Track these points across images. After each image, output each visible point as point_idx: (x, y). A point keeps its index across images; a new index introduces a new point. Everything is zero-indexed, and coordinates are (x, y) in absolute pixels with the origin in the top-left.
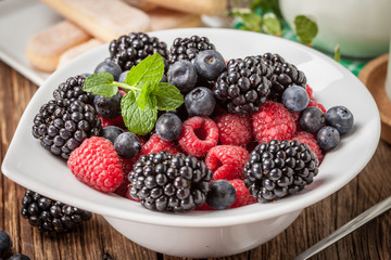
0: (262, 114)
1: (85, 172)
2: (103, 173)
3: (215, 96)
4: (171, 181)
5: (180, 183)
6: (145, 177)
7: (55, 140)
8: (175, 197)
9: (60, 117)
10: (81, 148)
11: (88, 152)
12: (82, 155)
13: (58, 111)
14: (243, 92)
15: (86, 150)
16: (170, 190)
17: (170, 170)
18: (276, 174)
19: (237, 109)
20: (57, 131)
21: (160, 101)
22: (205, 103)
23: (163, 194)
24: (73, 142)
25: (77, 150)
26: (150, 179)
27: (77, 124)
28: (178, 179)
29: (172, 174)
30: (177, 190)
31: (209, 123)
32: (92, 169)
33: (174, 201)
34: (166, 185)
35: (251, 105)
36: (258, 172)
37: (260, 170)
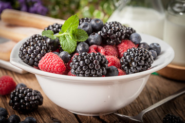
0: (123, 44)
1: (48, 66)
2: (57, 65)
3: (101, 36)
4: (91, 62)
5: (96, 62)
6: (79, 62)
7: (32, 56)
8: (94, 69)
9: (33, 45)
10: (45, 56)
11: (49, 58)
12: (46, 59)
13: (32, 43)
14: (115, 32)
15: (48, 57)
16: (92, 66)
17: (90, 58)
18: (137, 59)
19: (111, 42)
20: (32, 51)
21: (78, 37)
22: (98, 38)
23: (89, 68)
24: (40, 56)
25: (43, 58)
26: (81, 62)
27: (41, 48)
28: (95, 61)
29: (92, 59)
30: (94, 65)
31: (100, 47)
32: (52, 64)
33: (93, 71)
34: (89, 64)
35: (118, 39)
36: (129, 59)
37: (130, 57)
